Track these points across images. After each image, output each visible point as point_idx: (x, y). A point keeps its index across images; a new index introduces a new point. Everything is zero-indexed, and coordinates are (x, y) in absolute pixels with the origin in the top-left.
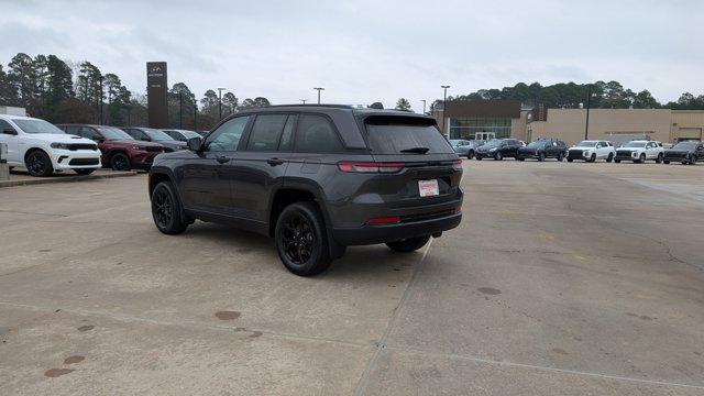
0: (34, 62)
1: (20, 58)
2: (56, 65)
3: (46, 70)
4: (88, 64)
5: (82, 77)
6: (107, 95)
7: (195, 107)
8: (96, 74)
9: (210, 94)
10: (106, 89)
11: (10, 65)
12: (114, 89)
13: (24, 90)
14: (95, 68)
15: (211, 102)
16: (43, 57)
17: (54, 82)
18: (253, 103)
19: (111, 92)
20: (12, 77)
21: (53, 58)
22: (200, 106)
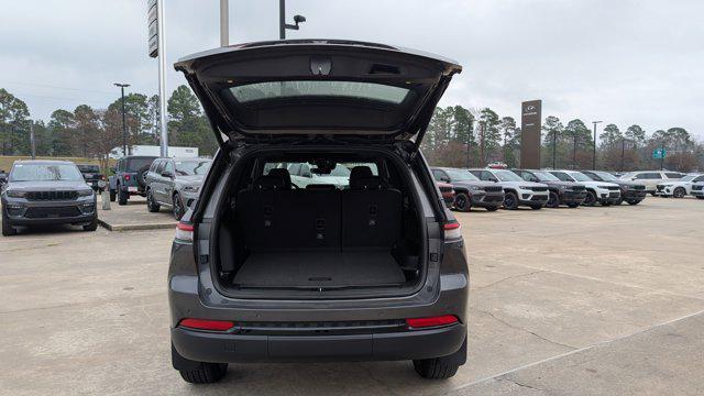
0: (444, 113)
2: (462, 114)
3: (453, 119)
4: (488, 110)
5: (482, 122)
6: (503, 137)
8: (494, 119)
9: (611, 128)
10: (502, 132)
12: (509, 131)
14: (493, 113)
15: (612, 137)
18: (665, 134)
19: (507, 134)
21: (458, 108)
22: (599, 142)
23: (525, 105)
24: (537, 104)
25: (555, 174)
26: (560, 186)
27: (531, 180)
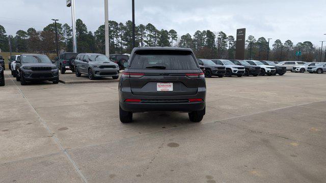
0: (202, 34)
1: (197, 33)
2: (210, 34)
3: (206, 36)
4: (222, 32)
5: (219, 38)
6: (228, 45)
7: (269, 48)
8: (224, 36)
9: (278, 41)
10: (228, 43)
11: (194, 36)
12: (231, 42)
13: (198, 45)
14: (224, 34)
15: (278, 46)
16: (205, 31)
17: (208, 41)
18: (302, 44)
19: (230, 44)
20: (195, 40)
21: (208, 31)
22: (272, 48)
23: (238, 30)
24: (244, 30)
25: (248, 62)
26: (250, 67)
27: (238, 65)
